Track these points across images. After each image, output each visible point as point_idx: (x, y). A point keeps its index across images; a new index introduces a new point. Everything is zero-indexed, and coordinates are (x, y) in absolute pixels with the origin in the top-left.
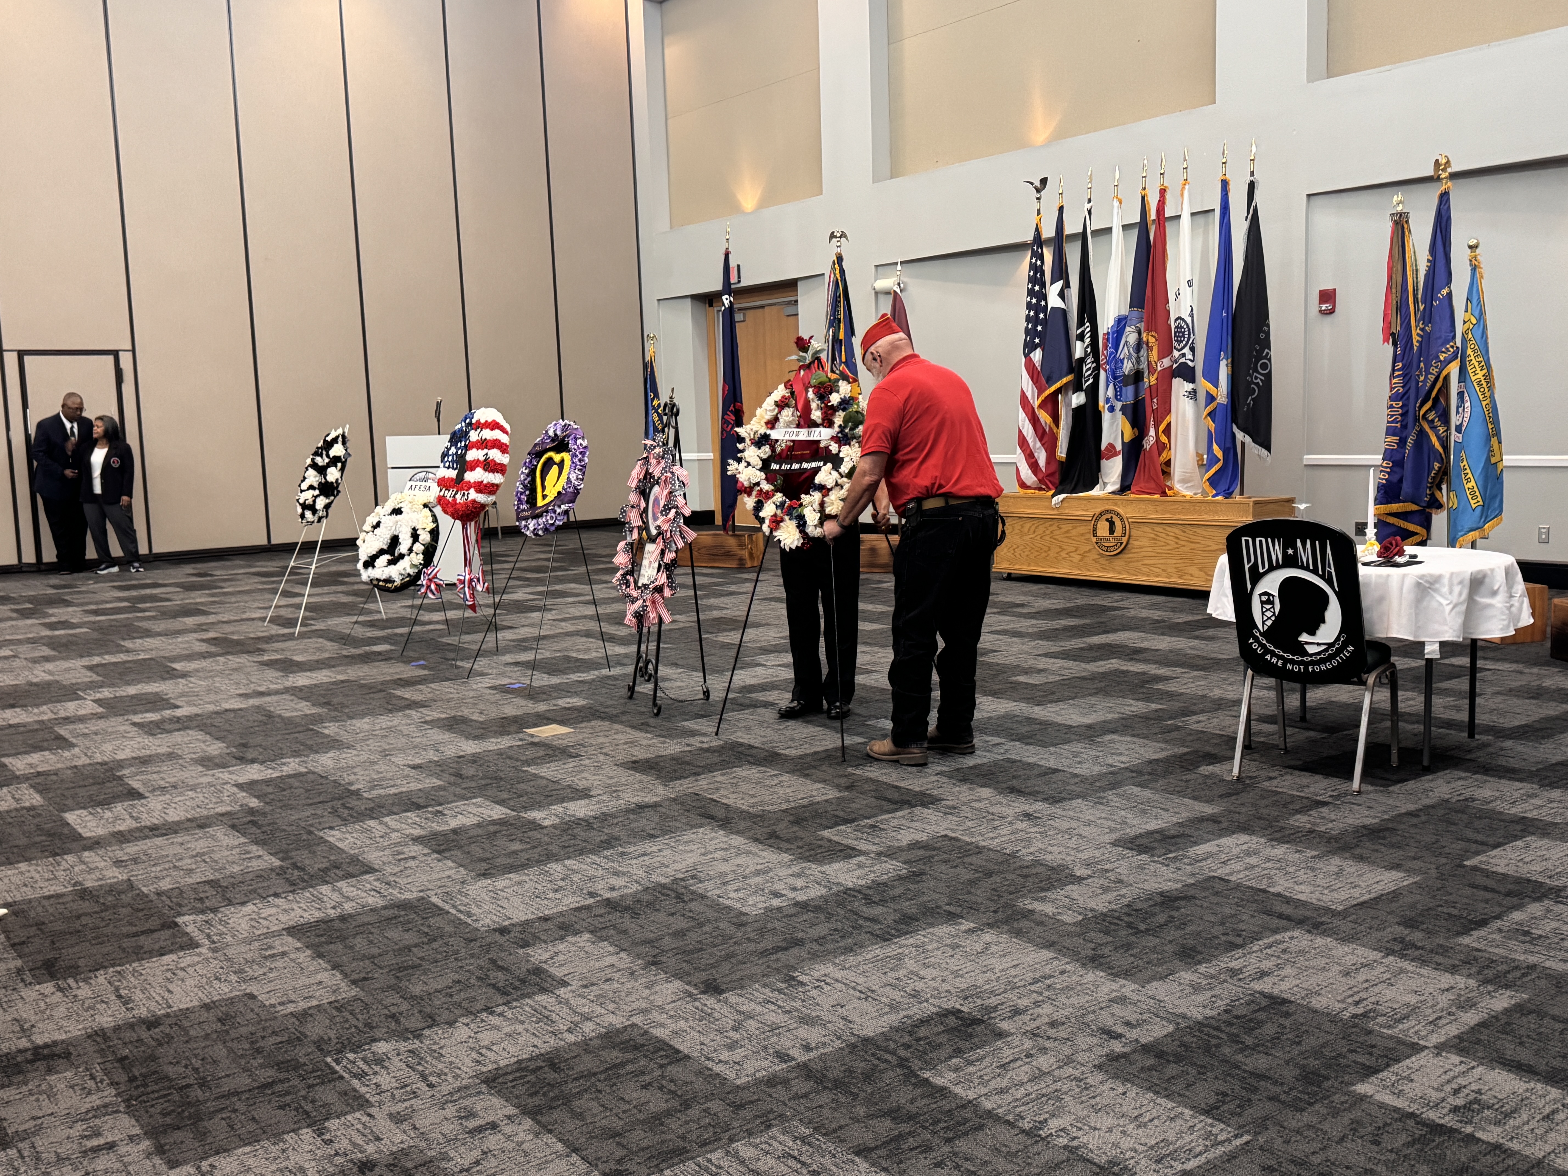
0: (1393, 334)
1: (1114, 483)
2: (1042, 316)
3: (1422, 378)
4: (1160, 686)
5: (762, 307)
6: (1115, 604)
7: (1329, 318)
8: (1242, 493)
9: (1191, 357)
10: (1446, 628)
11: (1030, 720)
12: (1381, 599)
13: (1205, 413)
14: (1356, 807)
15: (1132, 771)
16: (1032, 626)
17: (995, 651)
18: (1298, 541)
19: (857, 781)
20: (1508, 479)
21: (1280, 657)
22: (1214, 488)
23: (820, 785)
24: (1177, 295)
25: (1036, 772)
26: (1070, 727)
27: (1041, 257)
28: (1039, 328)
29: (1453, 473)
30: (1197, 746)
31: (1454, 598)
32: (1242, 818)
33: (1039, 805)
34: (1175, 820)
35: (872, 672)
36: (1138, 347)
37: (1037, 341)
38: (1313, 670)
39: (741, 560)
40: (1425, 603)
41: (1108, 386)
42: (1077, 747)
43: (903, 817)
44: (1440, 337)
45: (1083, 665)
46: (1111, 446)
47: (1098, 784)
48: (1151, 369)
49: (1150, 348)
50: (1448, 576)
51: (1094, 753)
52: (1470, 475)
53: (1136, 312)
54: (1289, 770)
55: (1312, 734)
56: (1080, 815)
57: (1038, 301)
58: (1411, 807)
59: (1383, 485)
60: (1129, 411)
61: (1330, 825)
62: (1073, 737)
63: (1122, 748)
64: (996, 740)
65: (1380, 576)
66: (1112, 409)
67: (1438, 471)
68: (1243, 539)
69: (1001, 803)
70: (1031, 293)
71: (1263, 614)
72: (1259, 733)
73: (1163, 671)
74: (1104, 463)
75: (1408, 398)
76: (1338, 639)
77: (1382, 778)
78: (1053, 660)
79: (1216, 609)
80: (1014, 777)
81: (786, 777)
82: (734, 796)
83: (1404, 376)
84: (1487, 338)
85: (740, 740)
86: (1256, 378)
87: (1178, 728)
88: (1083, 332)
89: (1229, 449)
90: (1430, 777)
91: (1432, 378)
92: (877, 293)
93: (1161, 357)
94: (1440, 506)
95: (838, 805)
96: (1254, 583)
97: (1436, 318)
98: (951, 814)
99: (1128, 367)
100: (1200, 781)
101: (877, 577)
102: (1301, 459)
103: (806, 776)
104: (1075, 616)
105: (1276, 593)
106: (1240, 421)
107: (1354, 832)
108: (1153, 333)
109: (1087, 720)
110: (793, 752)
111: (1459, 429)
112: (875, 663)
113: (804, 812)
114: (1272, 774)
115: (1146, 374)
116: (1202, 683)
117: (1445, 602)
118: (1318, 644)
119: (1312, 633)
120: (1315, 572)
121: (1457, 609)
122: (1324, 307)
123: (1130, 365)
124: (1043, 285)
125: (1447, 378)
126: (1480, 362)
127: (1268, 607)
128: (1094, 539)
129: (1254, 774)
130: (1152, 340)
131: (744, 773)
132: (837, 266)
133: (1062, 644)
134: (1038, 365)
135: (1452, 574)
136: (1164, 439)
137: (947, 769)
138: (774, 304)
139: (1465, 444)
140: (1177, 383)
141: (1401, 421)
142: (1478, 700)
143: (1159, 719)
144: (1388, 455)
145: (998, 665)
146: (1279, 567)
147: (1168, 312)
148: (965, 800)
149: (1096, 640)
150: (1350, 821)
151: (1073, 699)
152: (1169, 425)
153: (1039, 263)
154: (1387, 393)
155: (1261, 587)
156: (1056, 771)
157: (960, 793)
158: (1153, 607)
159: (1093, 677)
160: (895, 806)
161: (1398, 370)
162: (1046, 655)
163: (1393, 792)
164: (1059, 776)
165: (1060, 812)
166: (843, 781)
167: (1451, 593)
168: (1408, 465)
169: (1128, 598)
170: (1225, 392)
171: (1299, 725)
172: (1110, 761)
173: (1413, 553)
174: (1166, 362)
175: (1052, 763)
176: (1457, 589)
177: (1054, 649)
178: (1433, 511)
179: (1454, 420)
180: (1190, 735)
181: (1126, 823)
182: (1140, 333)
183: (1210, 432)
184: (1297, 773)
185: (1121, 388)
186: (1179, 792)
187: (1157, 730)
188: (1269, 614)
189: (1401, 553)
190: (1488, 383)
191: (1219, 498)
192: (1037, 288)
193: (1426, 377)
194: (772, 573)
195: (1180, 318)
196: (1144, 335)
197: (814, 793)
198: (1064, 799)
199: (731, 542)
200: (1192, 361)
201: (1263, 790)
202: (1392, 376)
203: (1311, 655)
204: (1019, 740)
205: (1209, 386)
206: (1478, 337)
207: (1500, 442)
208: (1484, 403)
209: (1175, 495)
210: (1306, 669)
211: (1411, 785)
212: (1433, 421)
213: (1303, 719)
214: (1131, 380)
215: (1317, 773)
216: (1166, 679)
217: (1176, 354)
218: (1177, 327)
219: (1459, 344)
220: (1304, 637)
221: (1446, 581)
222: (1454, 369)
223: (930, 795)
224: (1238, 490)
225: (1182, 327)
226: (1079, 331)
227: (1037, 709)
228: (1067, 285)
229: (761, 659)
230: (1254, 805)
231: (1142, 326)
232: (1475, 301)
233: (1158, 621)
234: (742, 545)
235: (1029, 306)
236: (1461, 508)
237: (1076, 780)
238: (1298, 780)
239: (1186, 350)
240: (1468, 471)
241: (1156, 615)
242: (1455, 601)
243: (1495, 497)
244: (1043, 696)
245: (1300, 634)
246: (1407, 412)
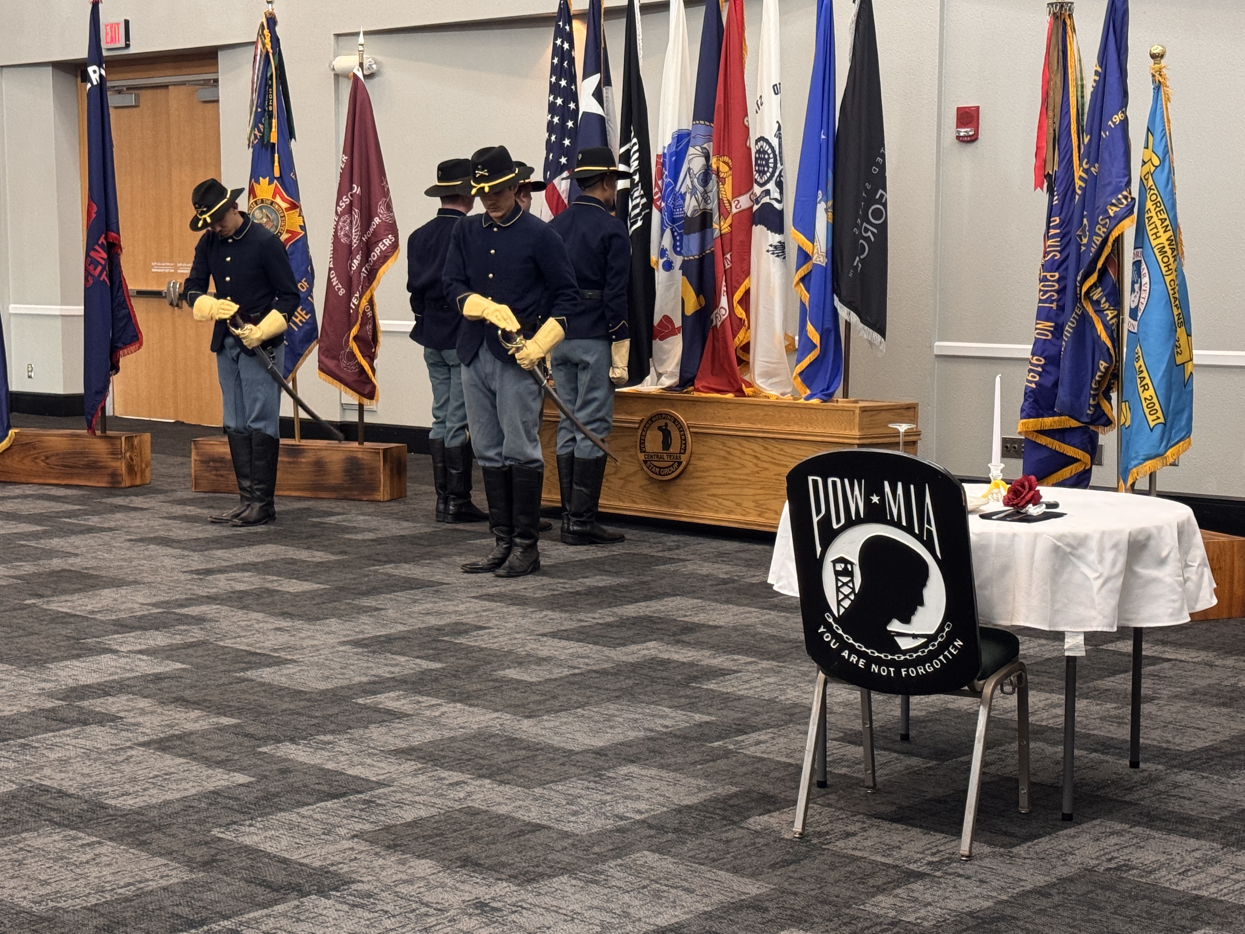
0: (1048, 176)
1: (671, 375)
2: (570, 124)
3: (1085, 241)
4: (711, 685)
5: (165, 86)
6: (667, 554)
7: (970, 148)
8: (846, 395)
9: (777, 195)
10: (1093, 613)
11: (512, 742)
12: (1005, 569)
13: (797, 278)
14: (962, 881)
15: (650, 827)
16: (542, 588)
17: (481, 628)
18: (886, 484)
19: (221, 851)
20: (1199, 384)
21: (861, 655)
22: (809, 387)
23: (161, 861)
24: (759, 105)
25: (506, 831)
26: (571, 752)
27: (569, 38)
28: (567, 142)
29: (1126, 374)
30: (750, 782)
31: (1106, 569)
32: (799, 903)
33: (503, 888)
34: (701, 908)
35: (286, 662)
36: (706, 175)
37: (563, 160)
38: (908, 675)
39: (114, 476)
40: (1065, 576)
41: (663, 232)
42: (575, 787)
43: (284, 915)
44: (1109, 184)
45: (607, 651)
46: (666, 318)
47: (596, 849)
48: (724, 212)
49: (721, 180)
50: (1097, 536)
51: (597, 797)
52: (1147, 381)
53: (702, 127)
54: (877, 821)
55: (914, 761)
56: (563, 904)
57: (566, 103)
58: (1041, 880)
59: (1033, 391)
60: (694, 271)
61: (923, 912)
62: (574, 770)
63: (642, 787)
64: (456, 776)
65: (1002, 536)
66: (668, 266)
67: (1105, 374)
68: (810, 478)
69: (443, 885)
70: (554, 89)
71: (838, 589)
72: (841, 760)
73: (720, 661)
74: (657, 344)
75: (1066, 269)
76: (941, 629)
77: (1005, 834)
78: (564, 643)
79: (779, 579)
80: (473, 839)
81: (107, 848)
82: (12, 883)
83: (1063, 236)
84: (1173, 185)
85: (47, 782)
86: (867, 230)
87: (727, 754)
88: (628, 151)
89: (829, 330)
90: (1071, 831)
91: (1098, 240)
92: (337, 76)
93: (737, 193)
94: (1108, 423)
95: (183, 896)
96: (826, 544)
97: (1105, 155)
98: (362, 906)
99: (690, 205)
100: (747, 841)
101: (324, 505)
102: (931, 347)
103: (142, 845)
104: (607, 572)
105: (855, 560)
106: (844, 293)
107: (956, 923)
108: (726, 159)
109: (599, 742)
110: (129, 803)
111: (1134, 313)
112: (292, 648)
113: (125, 909)
114: (851, 828)
115: (716, 217)
116: (772, 680)
117: (1092, 575)
118: (915, 636)
119: (906, 620)
120: (909, 529)
121: (1109, 585)
122: (963, 132)
123: (694, 203)
124: (572, 79)
125: (1119, 240)
126: (1163, 221)
127: (845, 579)
128: (642, 457)
129: (824, 829)
130: (724, 168)
131: (39, 842)
132: (266, 32)
133: (582, 616)
134: (564, 196)
135: (1103, 534)
136: (740, 312)
137: (367, 827)
138: (183, 83)
139: (1141, 336)
140: (759, 231)
141: (1058, 301)
142: (1146, 708)
143: (703, 738)
144: (1039, 348)
145: (481, 649)
146: (859, 521)
147: (747, 129)
148: (389, 882)
149: (631, 610)
150: (952, 904)
151: (582, 706)
152: (747, 292)
153: (566, 46)
154: (1039, 260)
155: (833, 553)
156: (538, 827)
157: (382, 868)
158: (720, 557)
159: (619, 670)
160: (275, 895)
161: (1055, 227)
162: (554, 635)
163: (1018, 856)
164: (541, 837)
165: (531, 898)
166: (200, 853)
167: (1101, 560)
168: (1066, 364)
169: (686, 545)
170: (824, 249)
171: (897, 747)
172: (620, 809)
173: (1051, 500)
174: (744, 202)
175: (533, 815)
176: (1109, 556)
177: (569, 625)
178: (1100, 429)
179: (1129, 301)
180: (743, 764)
181: (627, 915)
182: (707, 158)
183: (802, 304)
184: (886, 825)
185: (681, 235)
186: (714, 860)
187: (697, 758)
188: (846, 590)
189: (1036, 500)
190: (1173, 250)
191: (815, 401)
192: (563, 83)
193: (1091, 240)
194: (161, 497)
195: (762, 139)
196: (713, 161)
197: (148, 876)
198: (542, 875)
199: (99, 447)
200: (780, 202)
201: (834, 854)
202: (1047, 237)
203: (905, 652)
204: (489, 777)
205: (802, 239)
206: (1161, 184)
207: (1189, 335)
208: (1168, 279)
209: (755, 395)
210: (898, 672)
211: (1043, 844)
212: (1098, 302)
213: (905, 737)
214: (697, 225)
215: (913, 825)
216: (720, 673)
217: (757, 190)
218: (758, 152)
219: (1135, 194)
220: (895, 626)
221: (1093, 544)
222: (1128, 228)
223: (335, 874)
224: (839, 391)
225: (765, 152)
226: (623, 150)
227: (526, 724)
228: (606, 81)
229: (114, 640)
230: (819, 880)
231: (710, 147)
232: (1158, 135)
233: (724, 582)
234: (115, 453)
235: (552, 109)
236: (1135, 426)
237: (567, 843)
238: (887, 839)
239: (771, 186)
240: (1145, 374)
241: (721, 570)
242: (1106, 574)
243: (1182, 411)
244: (539, 702)
245: (888, 621)
246: (1065, 288)
